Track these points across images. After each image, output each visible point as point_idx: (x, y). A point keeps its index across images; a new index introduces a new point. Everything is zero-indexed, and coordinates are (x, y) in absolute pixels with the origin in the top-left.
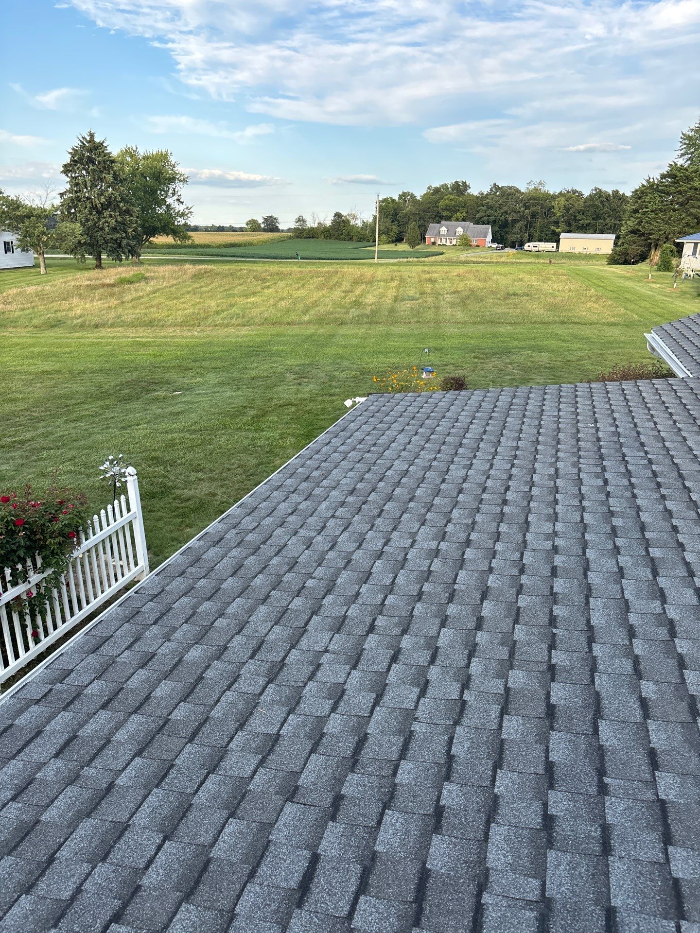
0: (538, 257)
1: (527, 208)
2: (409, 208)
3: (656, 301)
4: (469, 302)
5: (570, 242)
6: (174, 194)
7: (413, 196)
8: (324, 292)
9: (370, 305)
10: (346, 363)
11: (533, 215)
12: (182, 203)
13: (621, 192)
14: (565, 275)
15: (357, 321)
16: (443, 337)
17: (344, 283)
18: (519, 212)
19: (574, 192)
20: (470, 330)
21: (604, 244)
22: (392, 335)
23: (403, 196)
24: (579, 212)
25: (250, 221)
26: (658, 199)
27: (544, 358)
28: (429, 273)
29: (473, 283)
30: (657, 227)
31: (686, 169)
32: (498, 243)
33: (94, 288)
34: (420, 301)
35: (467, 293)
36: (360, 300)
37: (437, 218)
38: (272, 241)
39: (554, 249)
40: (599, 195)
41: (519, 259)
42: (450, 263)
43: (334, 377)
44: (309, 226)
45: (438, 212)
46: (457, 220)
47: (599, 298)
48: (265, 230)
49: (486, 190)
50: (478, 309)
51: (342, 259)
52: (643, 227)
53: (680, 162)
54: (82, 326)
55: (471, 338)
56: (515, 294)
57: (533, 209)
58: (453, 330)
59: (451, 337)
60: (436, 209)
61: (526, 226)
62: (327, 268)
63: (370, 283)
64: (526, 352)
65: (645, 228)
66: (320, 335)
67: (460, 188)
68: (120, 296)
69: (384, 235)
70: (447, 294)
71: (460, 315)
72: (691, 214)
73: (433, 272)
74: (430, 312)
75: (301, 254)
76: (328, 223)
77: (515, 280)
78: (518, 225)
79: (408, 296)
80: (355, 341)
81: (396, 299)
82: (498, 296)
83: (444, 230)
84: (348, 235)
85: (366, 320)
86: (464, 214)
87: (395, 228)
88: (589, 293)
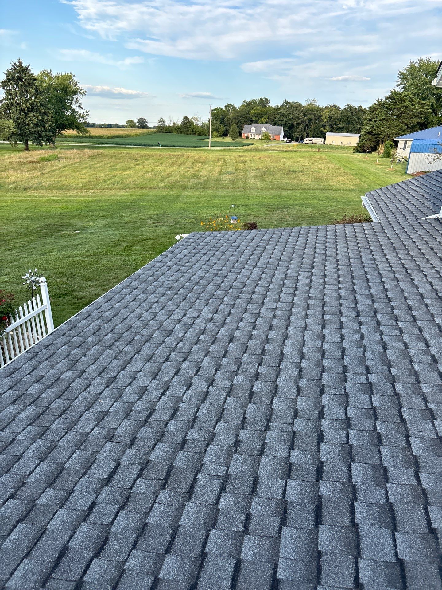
0: (312, 147)
1: (305, 116)
2: (231, 115)
3: (379, 176)
4: (266, 176)
5: (332, 138)
6: (76, 102)
7: (234, 107)
8: (174, 168)
9: (204, 177)
10: (186, 214)
11: (310, 121)
12: (82, 108)
13: (363, 108)
14: (326, 159)
15: (195, 187)
16: (248, 198)
17: (188, 162)
18: (301, 118)
19: (335, 106)
20: (266, 193)
21: (353, 139)
22: (217, 196)
23: (228, 106)
24: (338, 120)
25: (129, 121)
26: (384, 112)
27: (308, 211)
28: (241, 157)
29: (269, 164)
30: (383, 130)
31: (401, 94)
32: (288, 138)
33: (24, 163)
34: (235, 175)
35: (265, 170)
36: (197, 173)
37: (249, 122)
38: (143, 134)
39: (322, 142)
40: (350, 109)
41: (300, 148)
42: (257, 150)
43: (178, 222)
44: (167, 125)
45: (250, 118)
46: (262, 123)
47: (345, 174)
48: (138, 127)
49: (280, 104)
50: (270, 180)
51: (188, 147)
52: (375, 130)
53: (398, 89)
54: (15, 189)
55: (265, 198)
56: (294, 171)
57: (309, 117)
58: (255, 194)
59: (253, 197)
60: (248, 115)
61: (305, 127)
62: (177, 152)
63: (204, 162)
64: (298, 207)
65: (376, 130)
66: (171, 196)
67: (264, 103)
68: (41, 169)
69: (215, 132)
70: (252, 170)
71: (259, 184)
72: (403, 123)
73: (244, 156)
74: (241, 182)
75: (162, 143)
76: (180, 123)
77: (295, 162)
78: (300, 127)
79: (228, 171)
80: (193, 200)
81: (220, 173)
82: (284, 172)
83: (253, 129)
84: (193, 131)
85: (200, 186)
86: (266, 119)
87: (222, 127)
88: (340, 171)
